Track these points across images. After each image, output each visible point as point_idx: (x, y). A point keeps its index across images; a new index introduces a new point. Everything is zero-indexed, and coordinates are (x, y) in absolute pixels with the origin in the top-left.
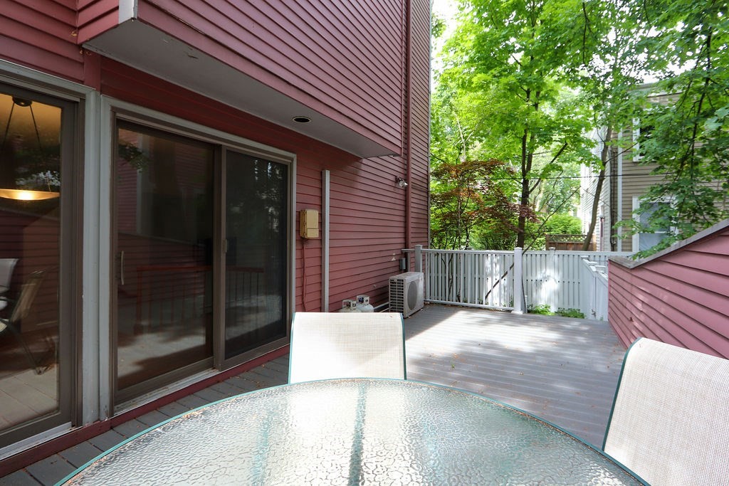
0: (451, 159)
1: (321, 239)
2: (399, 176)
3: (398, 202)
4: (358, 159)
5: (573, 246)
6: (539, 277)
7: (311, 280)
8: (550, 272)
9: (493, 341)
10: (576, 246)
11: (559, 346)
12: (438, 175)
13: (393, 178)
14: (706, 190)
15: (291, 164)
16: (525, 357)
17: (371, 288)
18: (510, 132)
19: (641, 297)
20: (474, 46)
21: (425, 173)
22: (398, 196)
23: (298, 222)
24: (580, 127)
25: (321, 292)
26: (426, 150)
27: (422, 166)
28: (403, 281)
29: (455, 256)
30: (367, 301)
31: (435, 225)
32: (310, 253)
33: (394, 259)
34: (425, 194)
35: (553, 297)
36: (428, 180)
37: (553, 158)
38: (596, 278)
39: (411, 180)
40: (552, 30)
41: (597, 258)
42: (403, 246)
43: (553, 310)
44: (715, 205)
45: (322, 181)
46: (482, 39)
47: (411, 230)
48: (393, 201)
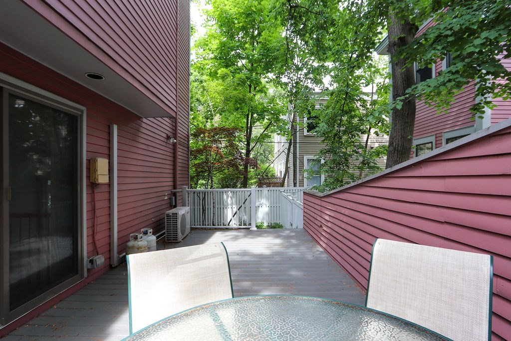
0: (200, 125)
1: (110, 185)
2: (169, 134)
3: (169, 154)
4: (139, 118)
5: (273, 185)
6: (257, 204)
7: (101, 219)
8: (264, 201)
9: (245, 251)
10: (275, 185)
11: (283, 247)
12: (195, 135)
13: (165, 136)
14: (345, 153)
15: (81, 116)
16: (267, 258)
17: (150, 222)
18: (239, 110)
19: (328, 213)
20: (217, 49)
21: (187, 133)
22: (169, 150)
23: (88, 169)
24: (280, 112)
25: (110, 229)
26: (187, 117)
27: (185, 129)
28: (176, 214)
29: (206, 194)
30: (150, 232)
31: (192, 171)
32: (100, 196)
33: (166, 198)
34: (186, 149)
35: (265, 216)
36: (188, 139)
37: (264, 130)
38: (292, 203)
39: (178, 138)
40: (266, 50)
41: (291, 191)
42: (172, 188)
43: (265, 225)
44: (349, 161)
45: (110, 134)
46: (223, 45)
47: (178, 176)
48: (165, 153)
